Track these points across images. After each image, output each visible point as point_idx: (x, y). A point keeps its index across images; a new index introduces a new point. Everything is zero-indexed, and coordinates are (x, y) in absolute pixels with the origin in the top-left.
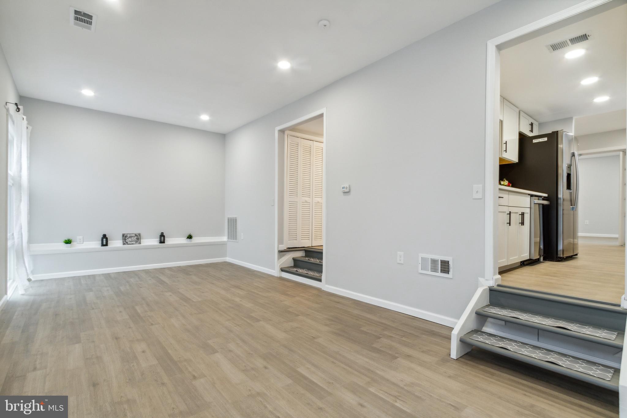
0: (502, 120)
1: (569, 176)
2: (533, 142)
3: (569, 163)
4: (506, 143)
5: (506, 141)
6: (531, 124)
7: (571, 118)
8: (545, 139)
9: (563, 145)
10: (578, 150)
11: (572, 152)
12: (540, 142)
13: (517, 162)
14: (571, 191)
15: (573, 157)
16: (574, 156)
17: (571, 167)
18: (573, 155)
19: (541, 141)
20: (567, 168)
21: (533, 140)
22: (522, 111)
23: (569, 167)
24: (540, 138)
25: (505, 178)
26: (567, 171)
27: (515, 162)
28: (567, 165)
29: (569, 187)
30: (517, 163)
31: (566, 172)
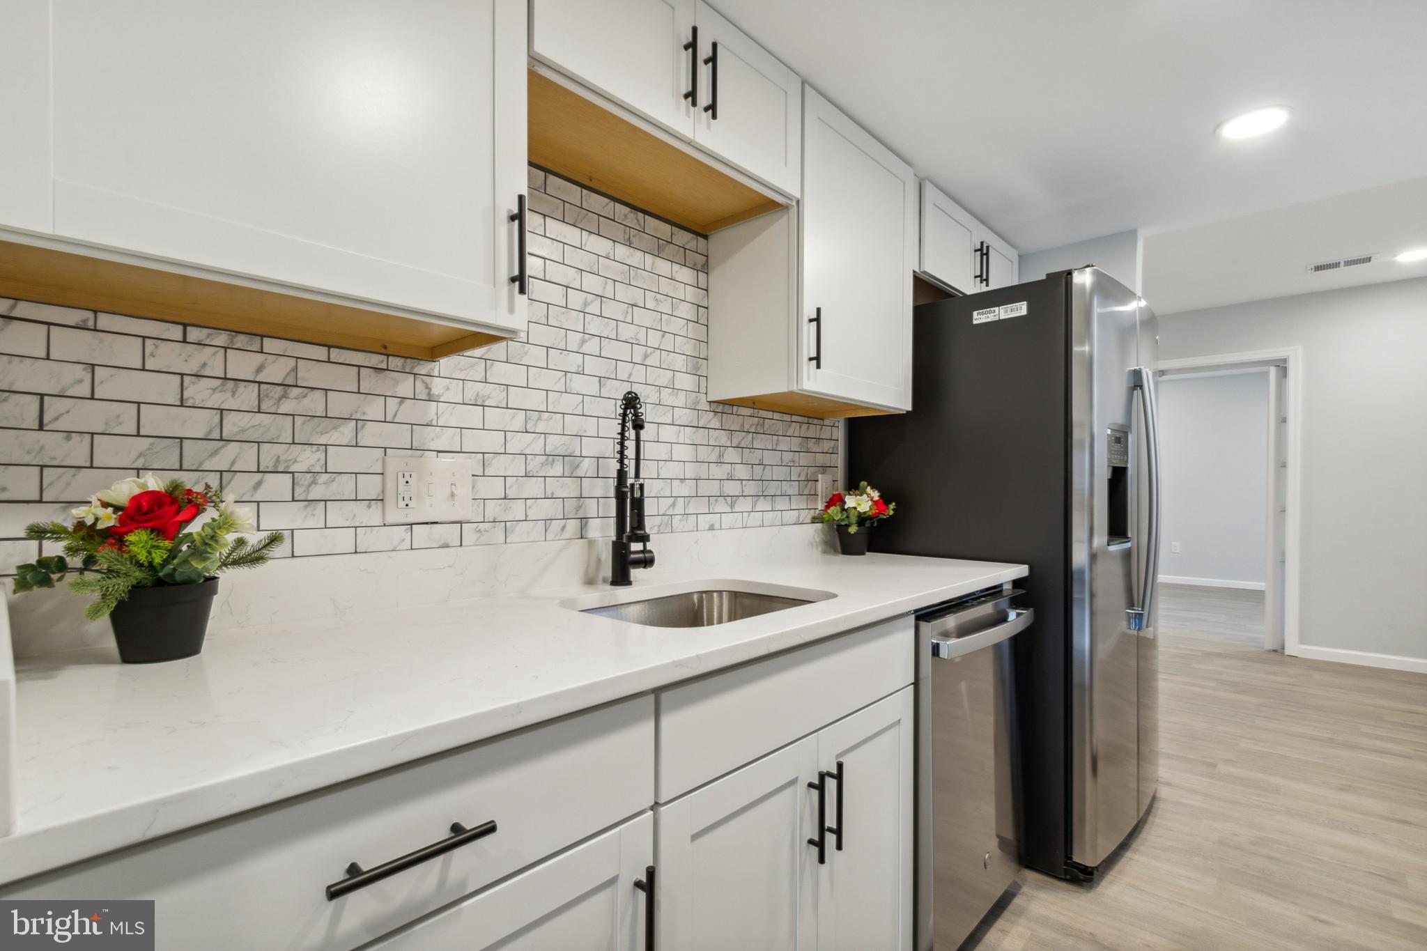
0: (798, 195)
1: (1118, 478)
2: (975, 322)
3: (1118, 418)
4: (817, 320)
5: (819, 310)
6: (981, 250)
7: (1131, 235)
8: (1020, 309)
9: (1091, 345)
10: (1157, 356)
11: (1133, 369)
12: (1000, 321)
13: (910, 408)
14: (1129, 545)
15: (1137, 393)
16: (1141, 387)
17: (1130, 437)
18: (1136, 381)
19: (1003, 316)
20: (1109, 442)
21: (975, 313)
22: (932, 182)
23: (1118, 440)
24: (999, 306)
25: (864, 480)
26: (1110, 460)
27: (903, 410)
28: (1109, 432)
29: (1118, 528)
30: (908, 412)
31: (1106, 463)
